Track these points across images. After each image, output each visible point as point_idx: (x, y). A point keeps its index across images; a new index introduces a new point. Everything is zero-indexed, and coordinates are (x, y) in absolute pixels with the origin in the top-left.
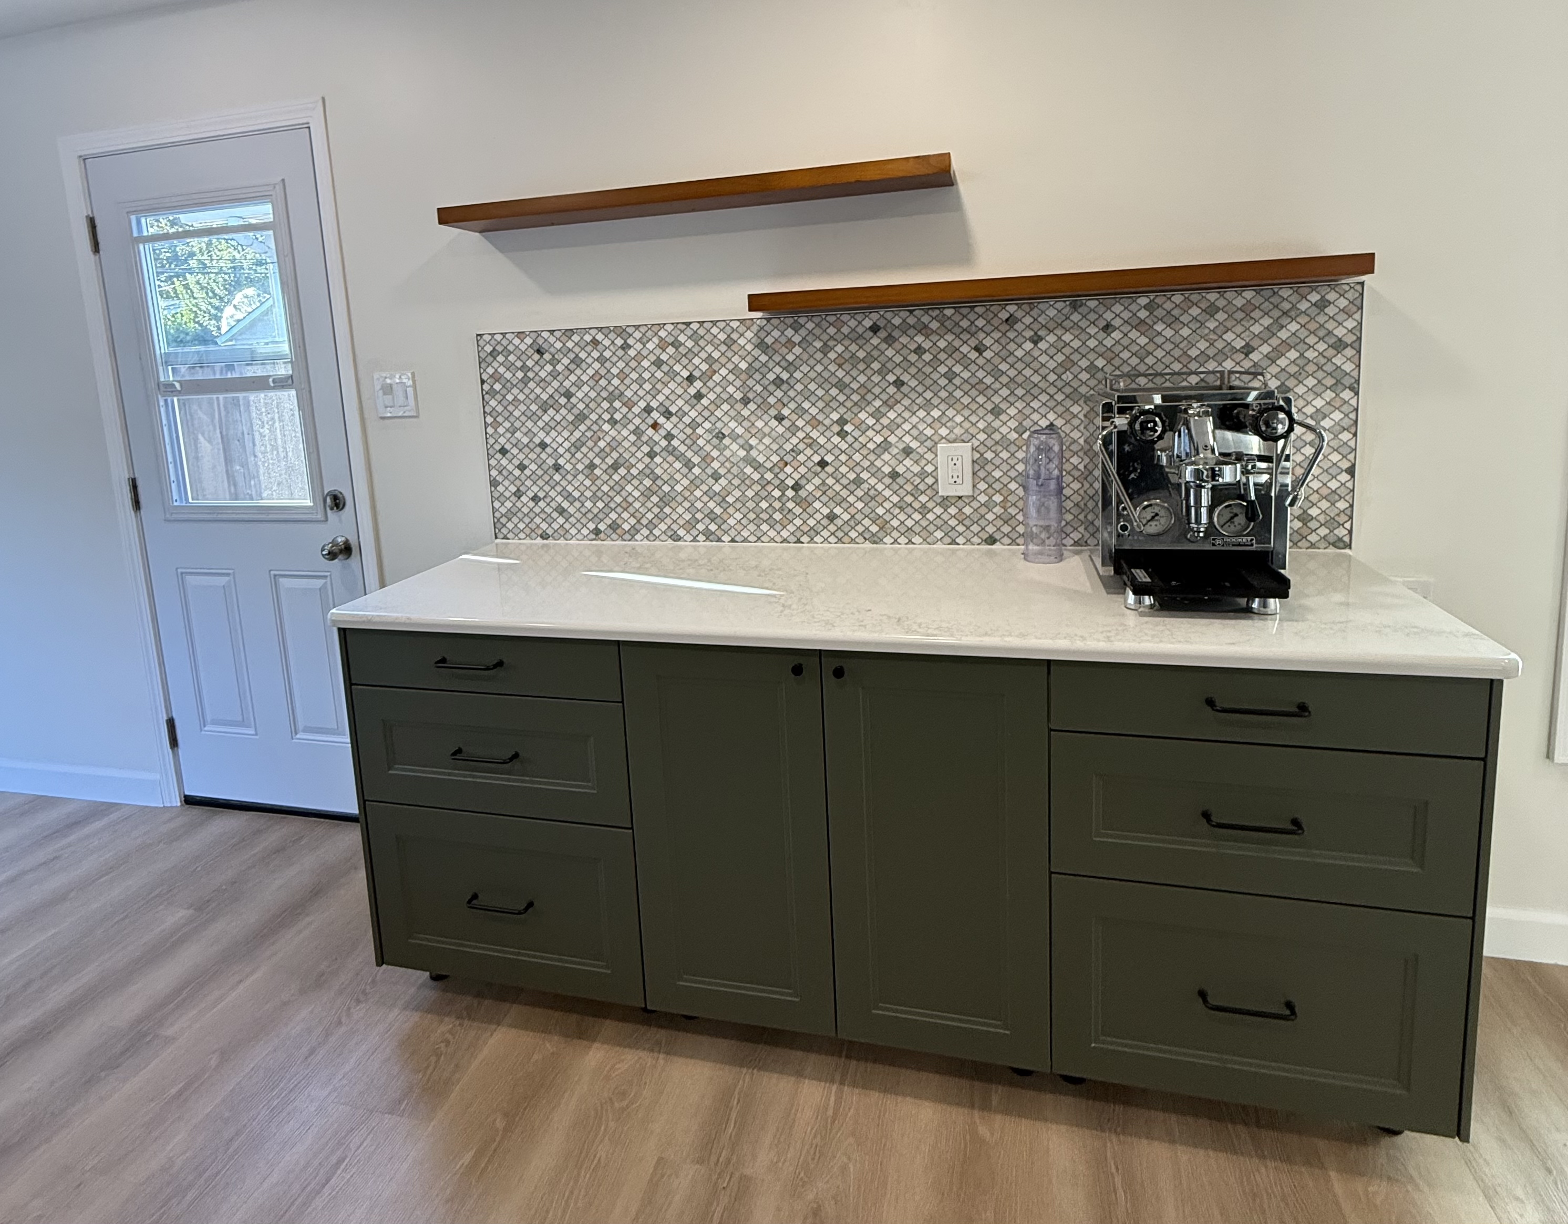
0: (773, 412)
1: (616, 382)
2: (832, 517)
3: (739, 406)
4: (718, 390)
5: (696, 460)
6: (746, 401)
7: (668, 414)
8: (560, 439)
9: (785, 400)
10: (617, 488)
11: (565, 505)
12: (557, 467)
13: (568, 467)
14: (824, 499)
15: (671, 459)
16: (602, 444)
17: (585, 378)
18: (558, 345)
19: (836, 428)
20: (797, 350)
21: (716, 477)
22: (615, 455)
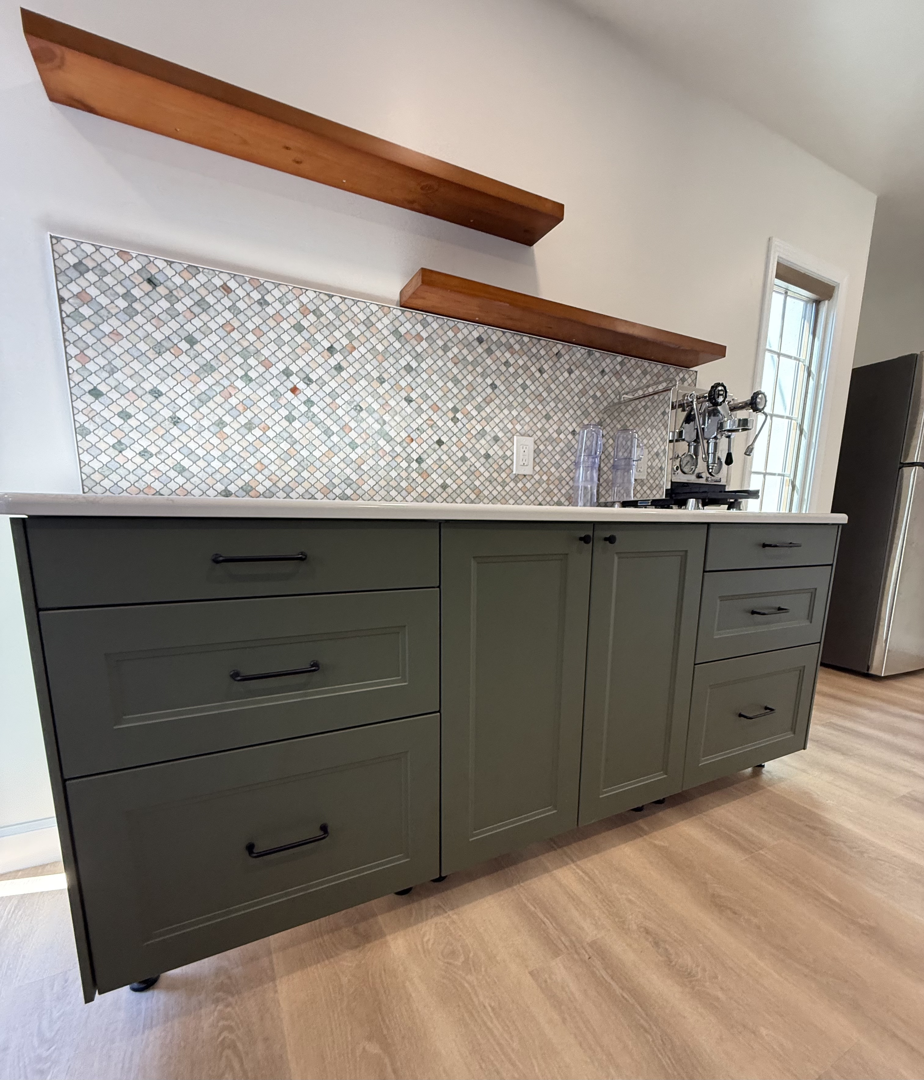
0: (404, 394)
1: (251, 337)
2: (444, 486)
3: (375, 384)
4: (357, 365)
5: (335, 428)
6: (381, 381)
7: (308, 381)
8: (180, 390)
9: (414, 385)
10: (251, 449)
11: (186, 463)
12: (176, 421)
13: (190, 421)
14: (440, 471)
15: (310, 425)
16: (233, 401)
17: (213, 325)
18: (178, 281)
19: (451, 415)
20: (424, 344)
21: (353, 445)
22: (249, 414)
